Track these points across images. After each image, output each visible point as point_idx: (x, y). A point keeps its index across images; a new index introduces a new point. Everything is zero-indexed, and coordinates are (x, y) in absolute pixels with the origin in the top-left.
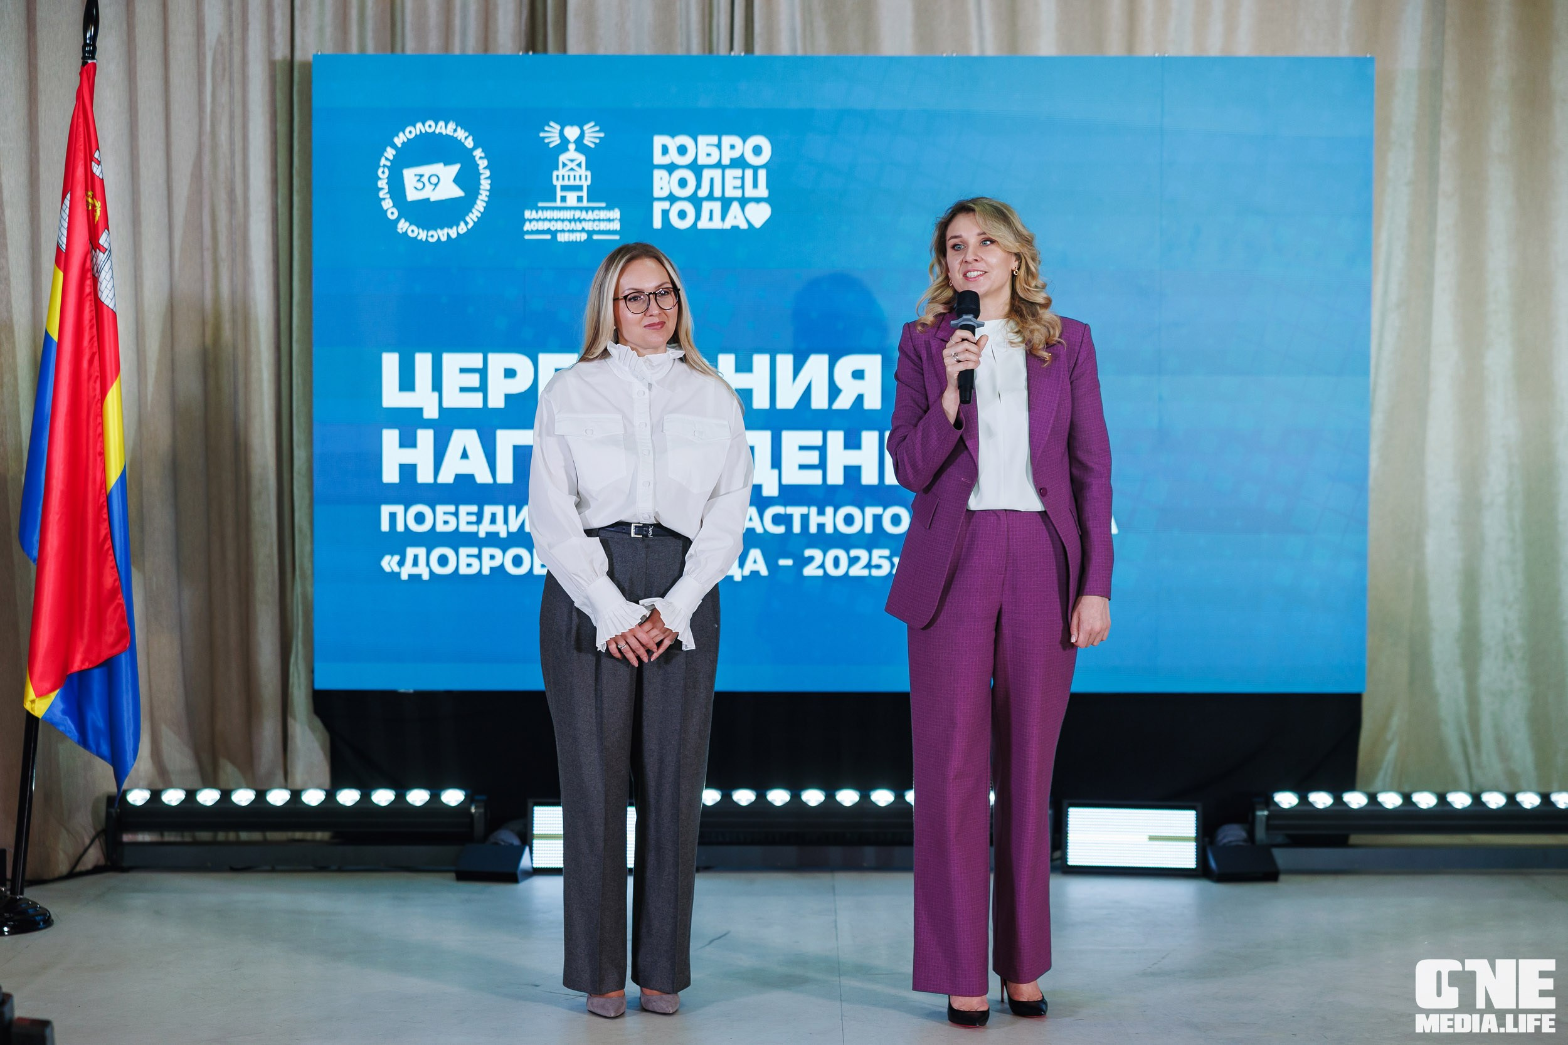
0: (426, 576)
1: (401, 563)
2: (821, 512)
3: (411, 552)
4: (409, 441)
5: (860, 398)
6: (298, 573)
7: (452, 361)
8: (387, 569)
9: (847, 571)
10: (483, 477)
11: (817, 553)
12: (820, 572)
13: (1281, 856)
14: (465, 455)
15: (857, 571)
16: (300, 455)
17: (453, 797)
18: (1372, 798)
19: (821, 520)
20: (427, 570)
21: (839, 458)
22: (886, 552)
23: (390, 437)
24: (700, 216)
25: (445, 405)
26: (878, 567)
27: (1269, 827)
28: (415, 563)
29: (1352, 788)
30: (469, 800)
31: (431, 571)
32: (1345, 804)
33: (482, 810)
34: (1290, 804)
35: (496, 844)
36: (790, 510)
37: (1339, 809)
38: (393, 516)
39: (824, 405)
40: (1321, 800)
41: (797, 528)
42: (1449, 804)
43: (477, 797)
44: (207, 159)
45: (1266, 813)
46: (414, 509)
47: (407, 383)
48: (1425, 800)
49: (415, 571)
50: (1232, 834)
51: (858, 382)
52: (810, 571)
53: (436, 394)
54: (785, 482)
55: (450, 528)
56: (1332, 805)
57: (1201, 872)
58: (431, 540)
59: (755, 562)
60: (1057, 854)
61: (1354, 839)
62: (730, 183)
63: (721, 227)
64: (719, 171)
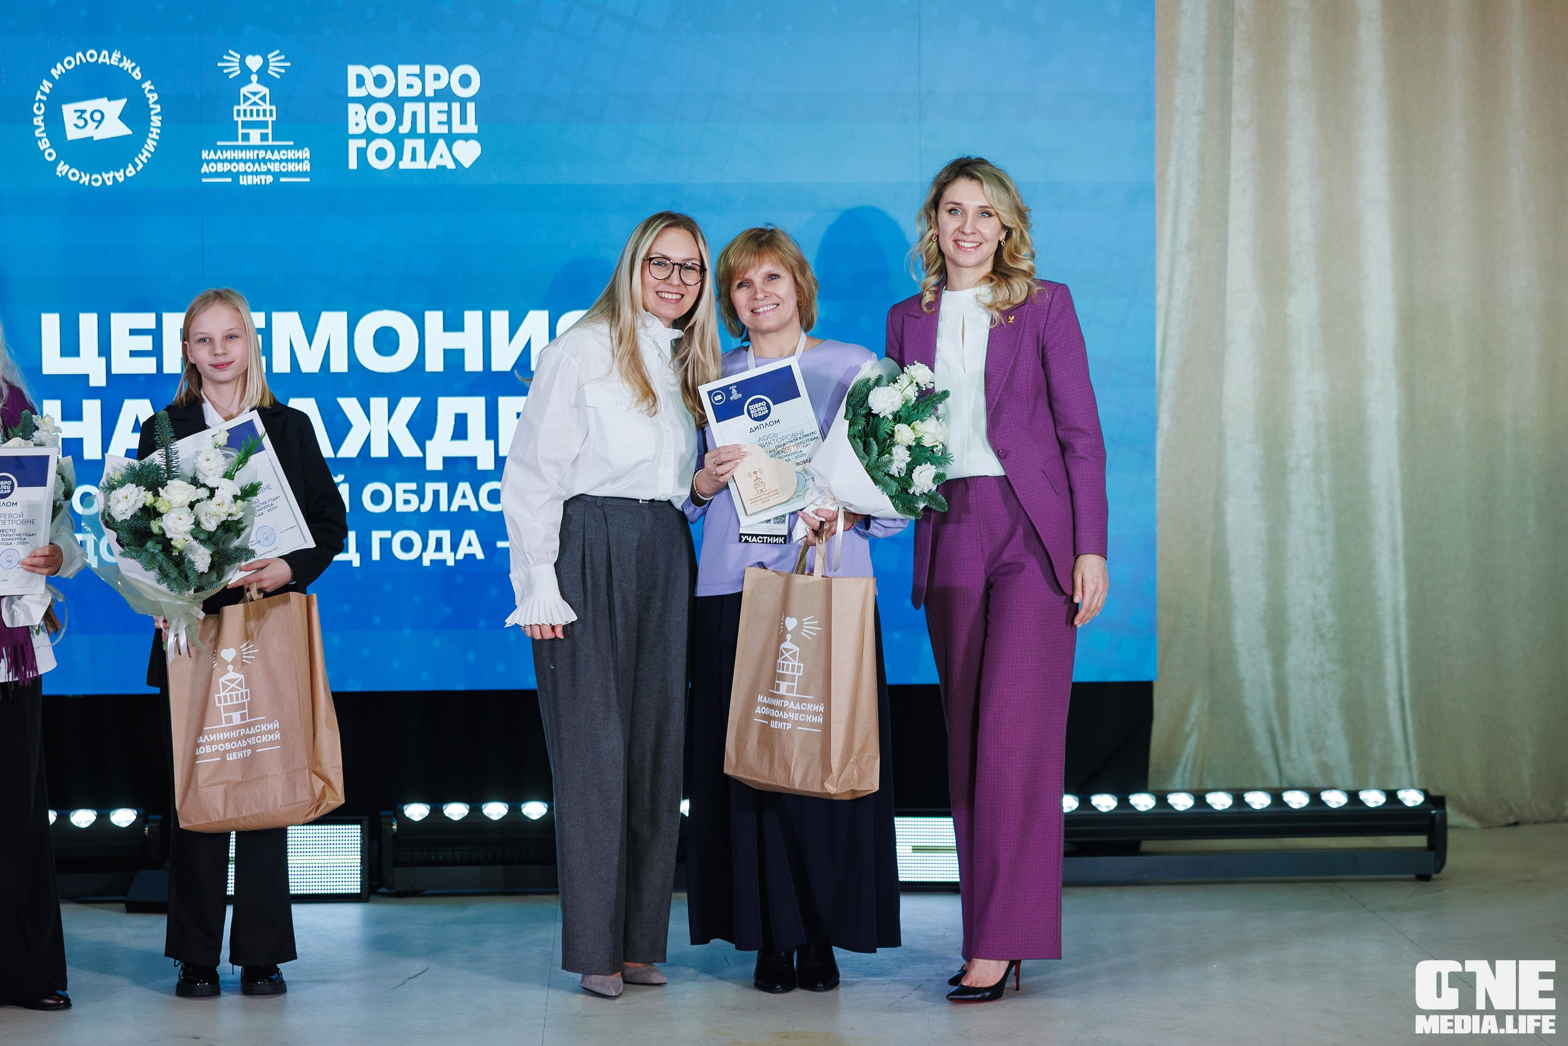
4: (73, 413)
7: (121, 322)
17: (123, 817)
18: (1161, 799)
23: (52, 408)
24: (402, 155)
25: (115, 370)
29: (1142, 788)
30: (142, 820)
32: (1132, 807)
33: (157, 831)
34: (1071, 807)
37: (1125, 812)
40: (1105, 802)
42: (1247, 805)
43: (151, 817)
46: (79, 491)
47: (70, 347)
48: (1220, 801)
53: (103, 360)
56: (1116, 808)
59: (470, 544)
61: (1147, 845)
62: (435, 118)
63: (426, 168)
64: (422, 105)
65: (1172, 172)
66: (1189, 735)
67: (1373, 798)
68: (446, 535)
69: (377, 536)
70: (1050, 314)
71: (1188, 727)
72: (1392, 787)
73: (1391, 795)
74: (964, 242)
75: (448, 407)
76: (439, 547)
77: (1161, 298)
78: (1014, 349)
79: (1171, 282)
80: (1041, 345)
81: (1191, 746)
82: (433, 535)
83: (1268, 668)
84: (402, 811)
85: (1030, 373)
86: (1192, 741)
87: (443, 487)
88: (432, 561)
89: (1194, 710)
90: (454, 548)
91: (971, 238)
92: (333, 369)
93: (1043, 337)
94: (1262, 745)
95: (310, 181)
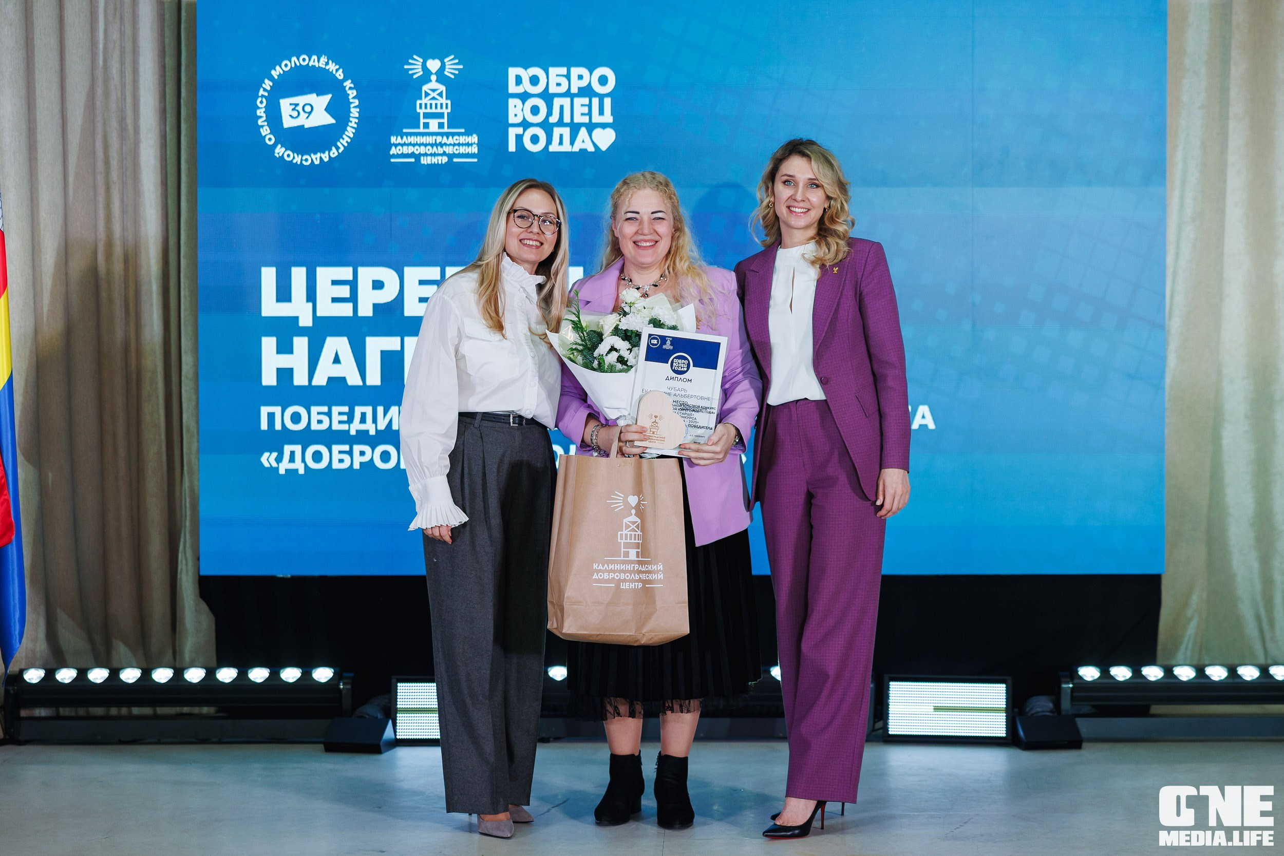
0: (301, 471)
1: (279, 459)
3: (287, 449)
4: (285, 348)
6: (185, 468)
7: (325, 274)
8: (266, 465)
10: (354, 380)
13: (1085, 726)
14: (337, 360)
16: (187, 360)
17: (323, 674)
18: (1168, 671)
20: (303, 465)
23: (269, 344)
24: (552, 140)
25: (319, 314)
27: (1073, 699)
28: (292, 459)
29: (1152, 662)
30: (337, 677)
31: (306, 466)
32: (1144, 677)
33: (349, 687)
34: (1093, 677)
35: (362, 717)
37: (1138, 681)
38: (271, 416)
40: (1121, 673)
42: (1240, 677)
43: (345, 675)
44: (99, 91)
45: (1071, 686)
46: (290, 410)
47: (284, 294)
48: (1217, 673)
49: (292, 466)
50: (1041, 705)
53: (310, 304)
55: (324, 426)
56: (1131, 678)
57: (1011, 741)
58: (307, 437)
60: (879, 725)
61: (1155, 709)
62: (578, 110)
63: (570, 151)
64: (568, 100)
65: (1179, 156)
66: (1190, 620)
70: (867, 266)
71: (1189, 613)
74: (796, 207)
77: (1170, 259)
78: (838, 293)
79: (1178, 246)
80: (858, 292)
81: (1191, 629)
83: (1256, 565)
85: (850, 314)
86: (1193, 625)
89: (1195, 599)
91: (802, 204)
93: (860, 285)
94: (1251, 628)
95: (478, 161)
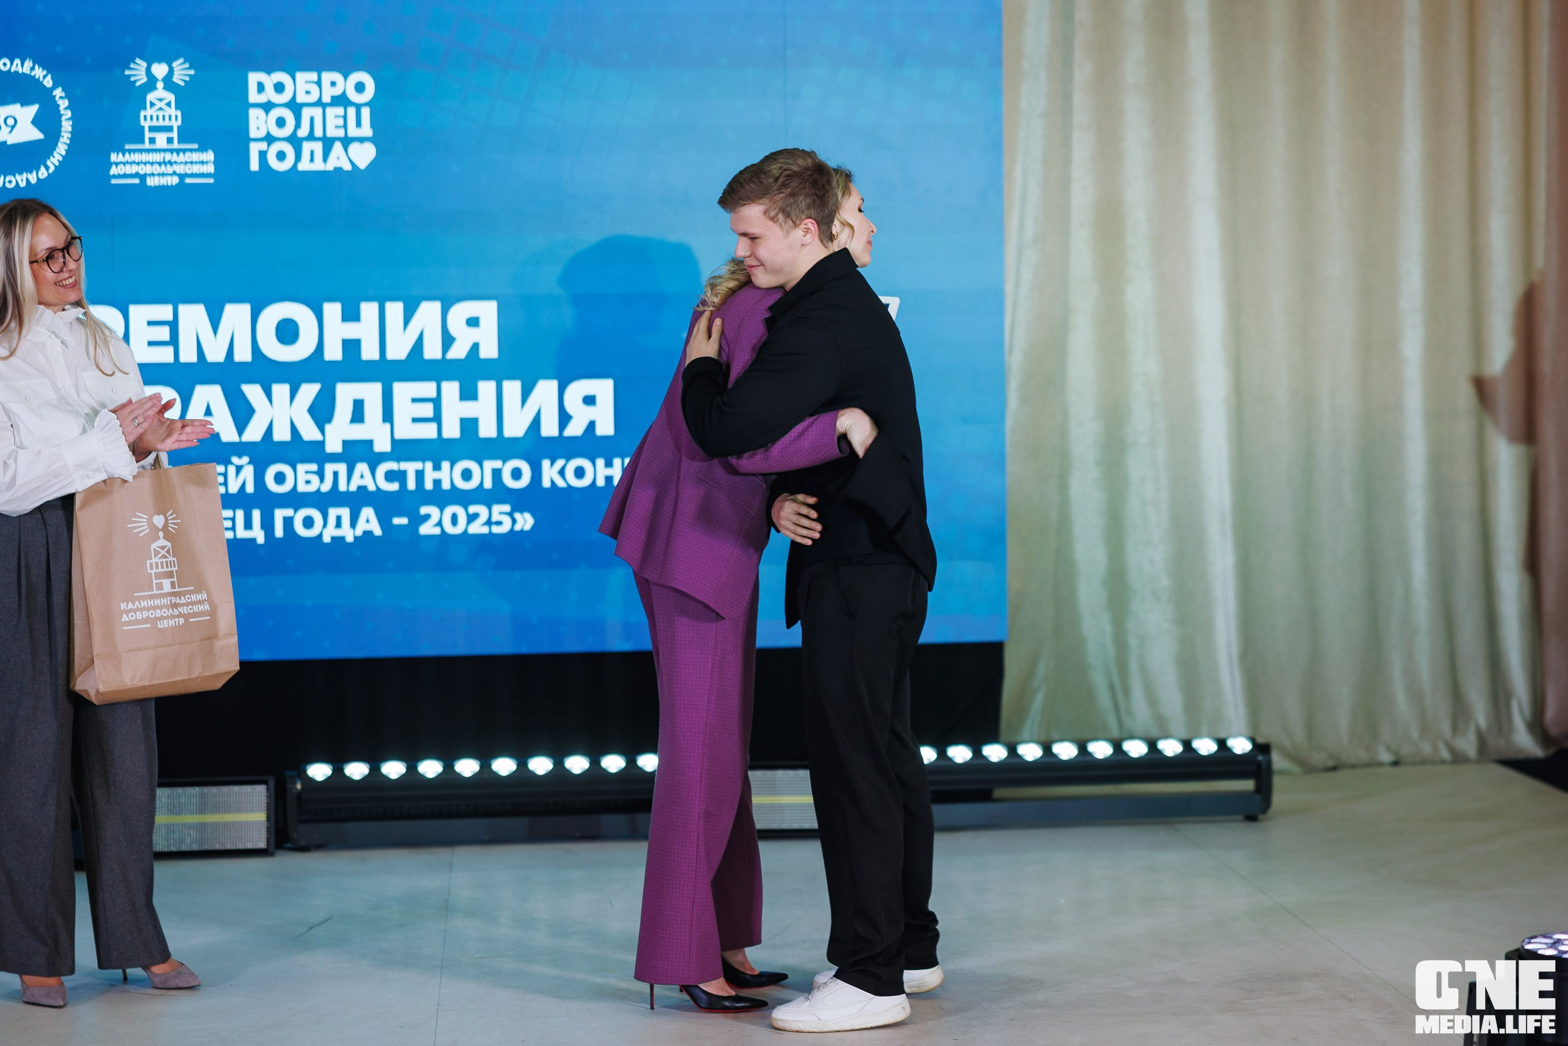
2: (437, 467)
5: (475, 347)
9: (466, 530)
11: (433, 511)
12: (437, 531)
15: (477, 528)
18: (1012, 750)
19: (437, 475)
21: (455, 410)
22: (507, 508)
26: (499, 523)
29: (994, 738)
32: (984, 758)
36: (403, 466)
37: (978, 763)
39: (438, 355)
40: (960, 754)
41: (411, 485)
42: (1090, 754)
48: (1066, 751)
51: (473, 331)
52: (426, 529)
54: (397, 436)
56: (971, 759)
59: (368, 521)
61: (999, 793)
65: (1018, 171)
66: (1036, 691)
67: (1205, 747)
68: (345, 513)
69: (280, 514)
71: (1036, 684)
72: (1222, 735)
73: (1222, 743)
75: (346, 393)
76: (338, 524)
77: (1009, 287)
79: (1018, 272)
81: (1038, 702)
82: (333, 512)
83: (1108, 628)
84: (305, 771)
86: (1040, 697)
87: (342, 468)
88: (333, 538)
89: (1041, 669)
90: (353, 524)
92: (238, 357)
94: (1104, 699)
95: (215, 182)
